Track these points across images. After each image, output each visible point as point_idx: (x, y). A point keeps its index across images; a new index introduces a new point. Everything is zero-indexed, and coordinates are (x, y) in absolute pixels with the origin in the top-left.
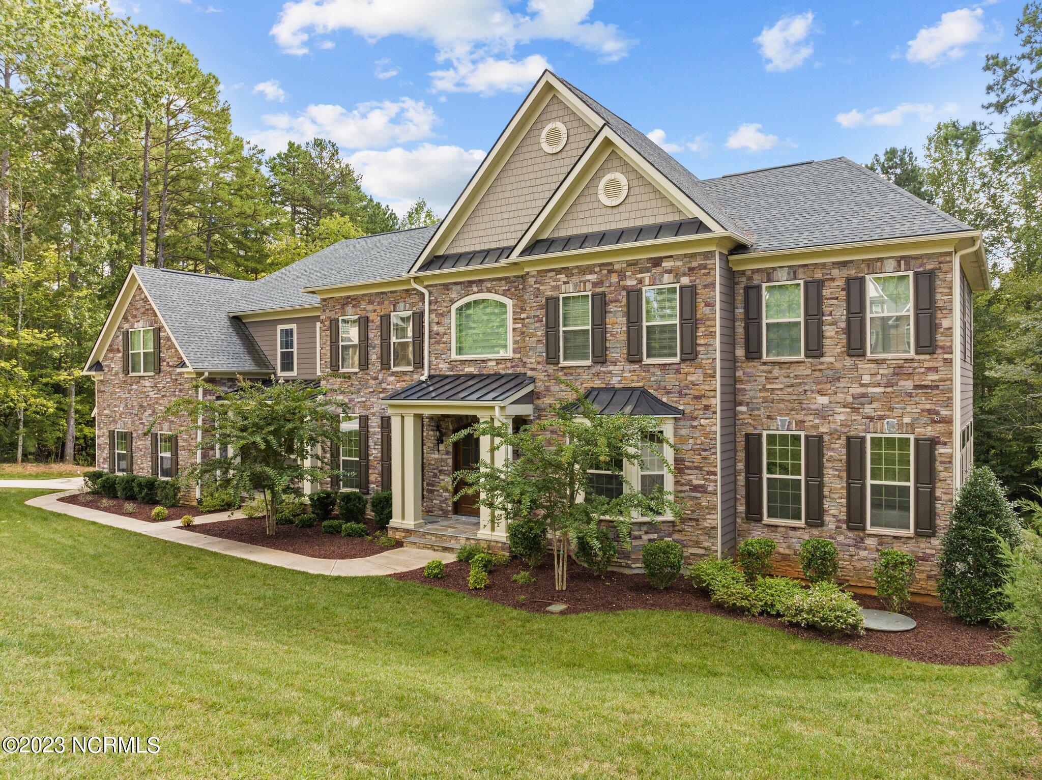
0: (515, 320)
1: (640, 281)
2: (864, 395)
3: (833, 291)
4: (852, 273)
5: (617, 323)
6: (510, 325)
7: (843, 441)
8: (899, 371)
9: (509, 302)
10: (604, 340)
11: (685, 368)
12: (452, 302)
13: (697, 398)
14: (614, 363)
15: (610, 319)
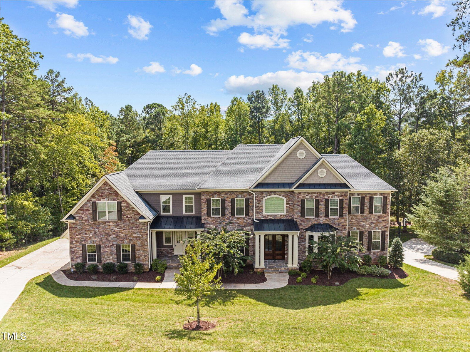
0: (287, 204)
1: (329, 197)
2: (372, 222)
3: (367, 199)
4: (371, 195)
5: (322, 207)
6: (285, 205)
7: (367, 232)
8: (379, 217)
9: (285, 199)
10: (318, 211)
11: (340, 219)
12: (264, 197)
13: (343, 226)
14: (321, 217)
15: (320, 206)
